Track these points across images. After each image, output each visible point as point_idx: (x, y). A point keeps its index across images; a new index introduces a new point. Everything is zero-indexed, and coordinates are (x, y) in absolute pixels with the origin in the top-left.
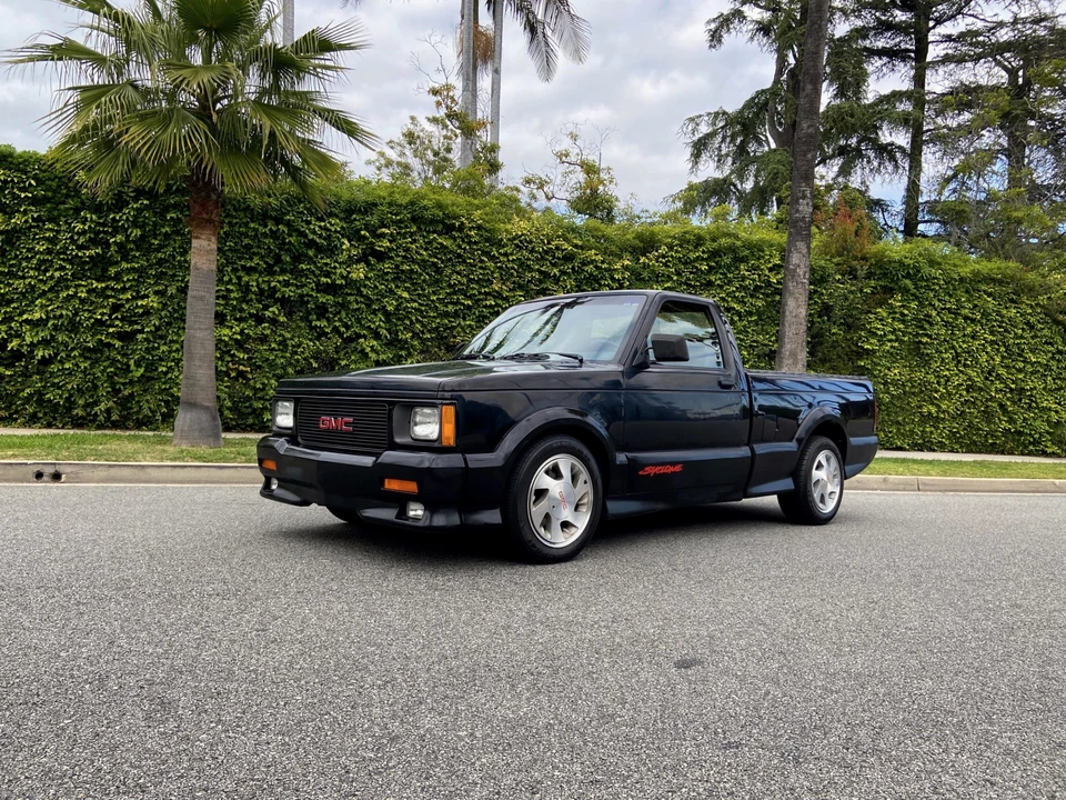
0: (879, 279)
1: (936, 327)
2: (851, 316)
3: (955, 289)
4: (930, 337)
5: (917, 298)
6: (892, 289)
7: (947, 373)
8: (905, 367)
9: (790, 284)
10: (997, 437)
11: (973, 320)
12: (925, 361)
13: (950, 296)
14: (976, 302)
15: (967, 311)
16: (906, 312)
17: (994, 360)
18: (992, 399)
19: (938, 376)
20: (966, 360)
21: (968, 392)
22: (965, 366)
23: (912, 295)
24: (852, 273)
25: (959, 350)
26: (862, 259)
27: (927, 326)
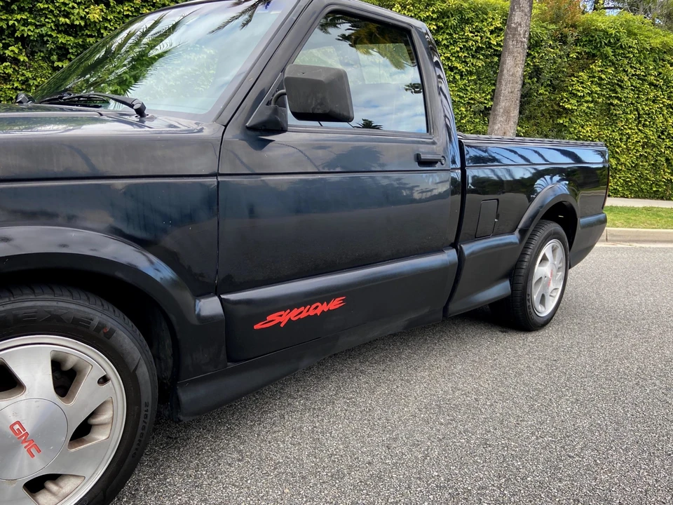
0: (584, 45)
1: (626, 91)
2: (557, 78)
3: (645, 58)
4: (620, 99)
5: (613, 64)
6: (594, 55)
7: (629, 131)
8: (596, 125)
9: (511, 43)
10: (660, 186)
11: (656, 86)
12: (613, 120)
13: (641, 64)
14: (660, 70)
15: (652, 78)
16: (603, 76)
17: (667, 121)
18: (661, 154)
19: (622, 134)
20: (646, 120)
21: (643, 148)
22: (644, 125)
23: (610, 61)
24: (563, 40)
25: (641, 112)
26: (572, 26)
27: (619, 90)
